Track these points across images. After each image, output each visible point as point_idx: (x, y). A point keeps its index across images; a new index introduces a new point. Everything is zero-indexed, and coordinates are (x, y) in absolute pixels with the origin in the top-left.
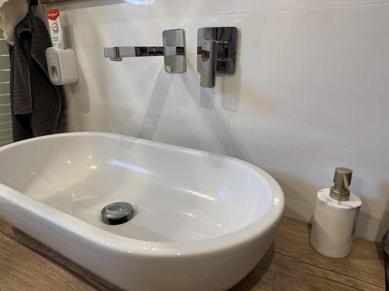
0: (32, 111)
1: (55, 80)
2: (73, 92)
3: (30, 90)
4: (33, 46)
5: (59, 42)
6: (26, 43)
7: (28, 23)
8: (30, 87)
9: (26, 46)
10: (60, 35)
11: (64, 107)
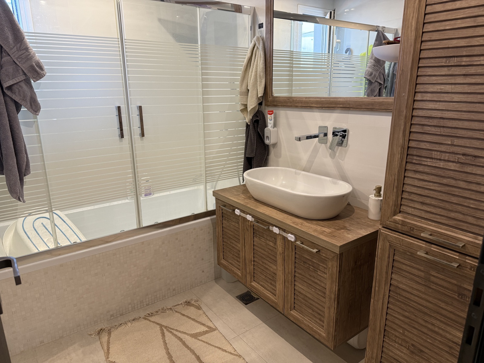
0: (254, 156)
1: (267, 142)
2: (274, 148)
3: (255, 146)
4: (259, 126)
5: (271, 125)
6: (256, 124)
7: (258, 115)
8: (255, 144)
9: (256, 126)
10: (272, 122)
11: (268, 154)
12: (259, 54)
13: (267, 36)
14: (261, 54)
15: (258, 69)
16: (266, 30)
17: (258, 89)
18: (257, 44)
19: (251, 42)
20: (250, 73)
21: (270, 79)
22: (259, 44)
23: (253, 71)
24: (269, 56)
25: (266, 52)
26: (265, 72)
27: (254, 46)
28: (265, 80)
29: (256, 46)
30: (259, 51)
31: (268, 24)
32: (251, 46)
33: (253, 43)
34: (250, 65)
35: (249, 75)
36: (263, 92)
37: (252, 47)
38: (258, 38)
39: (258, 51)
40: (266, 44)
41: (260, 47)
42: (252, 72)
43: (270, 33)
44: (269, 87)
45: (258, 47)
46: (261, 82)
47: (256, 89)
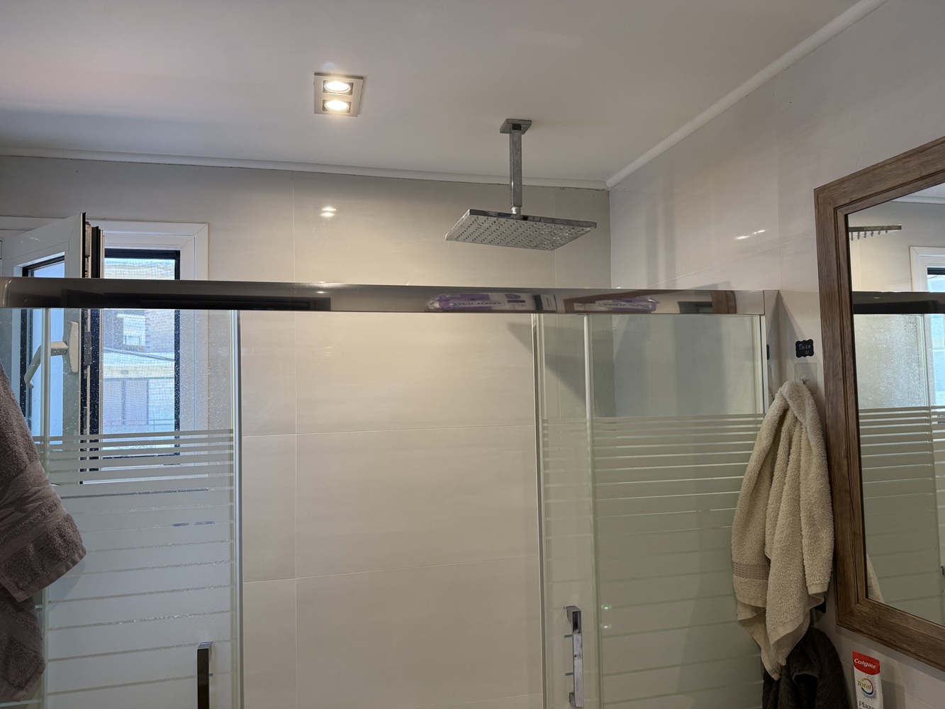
10: (876, 704)
12: (804, 443)
13: (831, 387)
14: (812, 443)
15: (802, 493)
16: (824, 364)
17: (805, 562)
18: (794, 409)
19: (772, 398)
20: (770, 502)
21: (855, 534)
22: (801, 408)
23: (784, 497)
24: (843, 453)
25: (833, 440)
26: (832, 506)
27: (781, 413)
28: (832, 533)
29: (789, 413)
30: (804, 430)
31: (834, 346)
32: (773, 411)
33: (777, 402)
34: (772, 476)
35: (770, 510)
36: (827, 579)
37: (777, 418)
38: (795, 390)
39: (797, 429)
40: (829, 413)
41: (804, 417)
42: (779, 500)
43: (841, 376)
44: (850, 561)
45: (796, 419)
46: (815, 539)
47: (797, 561)
